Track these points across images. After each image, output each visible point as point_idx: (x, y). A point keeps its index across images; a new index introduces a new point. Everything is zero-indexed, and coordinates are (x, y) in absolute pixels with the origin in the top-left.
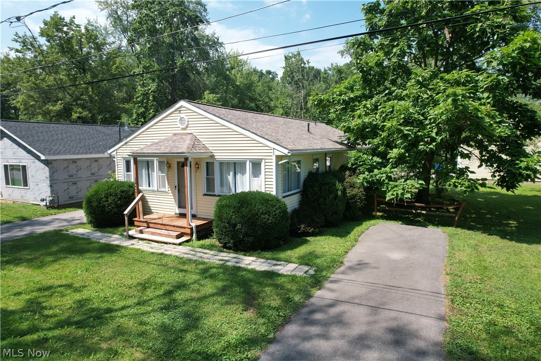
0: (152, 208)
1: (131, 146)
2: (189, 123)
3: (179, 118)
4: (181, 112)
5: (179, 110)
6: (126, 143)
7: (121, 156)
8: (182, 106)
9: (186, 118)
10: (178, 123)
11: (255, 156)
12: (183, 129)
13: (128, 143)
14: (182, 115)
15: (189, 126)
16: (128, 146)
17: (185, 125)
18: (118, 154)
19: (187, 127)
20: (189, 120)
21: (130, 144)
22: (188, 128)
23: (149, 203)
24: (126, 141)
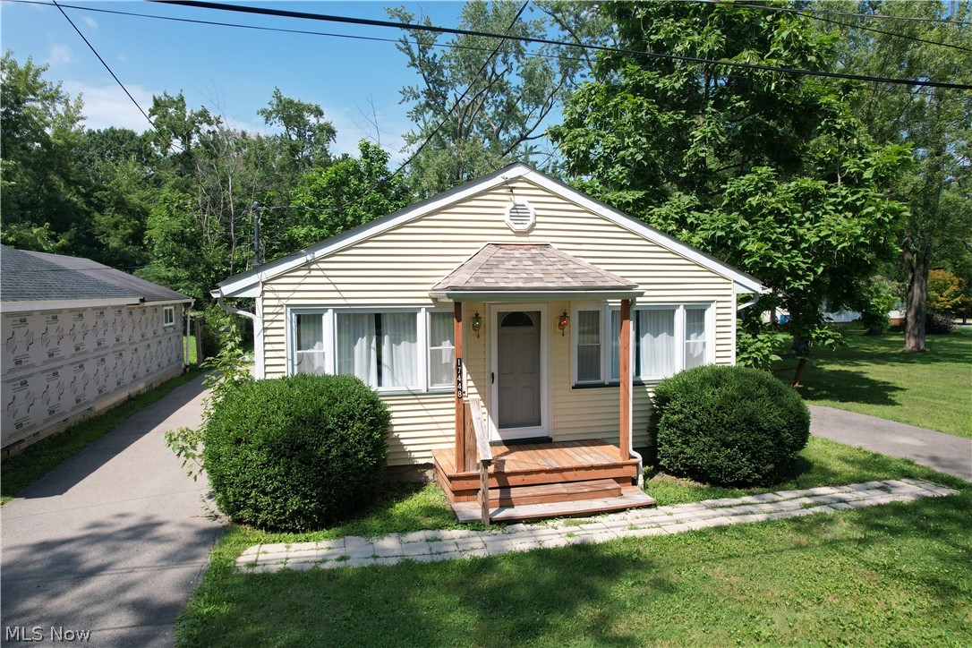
0: (404, 442)
1: (327, 273)
2: (538, 219)
3: (512, 205)
4: (515, 191)
5: (508, 185)
6: (307, 265)
7: (284, 302)
8: (520, 177)
9: (531, 207)
10: (507, 218)
11: (696, 296)
12: (518, 233)
13: (316, 262)
14: (519, 200)
15: (538, 226)
16: (313, 273)
17: (529, 223)
18: (267, 295)
19: (532, 228)
20: (539, 212)
21: (322, 266)
22: (534, 233)
23: (395, 429)
24: (309, 257)
